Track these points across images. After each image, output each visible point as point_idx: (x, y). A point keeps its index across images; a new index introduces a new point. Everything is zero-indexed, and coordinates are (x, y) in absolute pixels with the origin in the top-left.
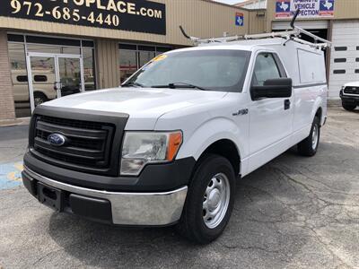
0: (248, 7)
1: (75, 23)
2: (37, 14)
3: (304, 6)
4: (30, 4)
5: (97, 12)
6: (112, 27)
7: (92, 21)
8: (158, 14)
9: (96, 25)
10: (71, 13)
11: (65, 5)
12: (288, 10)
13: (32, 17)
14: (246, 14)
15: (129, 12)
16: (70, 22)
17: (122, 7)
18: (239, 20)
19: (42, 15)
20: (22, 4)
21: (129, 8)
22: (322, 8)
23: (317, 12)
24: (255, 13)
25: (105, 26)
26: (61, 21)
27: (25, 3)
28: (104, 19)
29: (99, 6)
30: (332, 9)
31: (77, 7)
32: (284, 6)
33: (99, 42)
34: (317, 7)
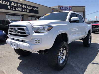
0: (54, 8)
1: (21, 11)
2: (13, 9)
3: (66, 8)
4: (12, 7)
5: (25, 9)
6: (28, 12)
7: (24, 11)
8: (37, 9)
9: (25, 12)
10: (20, 9)
11: (19, 7)
12: (63, 9)
13: (12, 10)
14: (54, 9)
15: (31, 9)
16: (20, 11)
17: (30, 8)
18: (53, 11)
19: (14, 9)
20: (10, 7)
21: (31, 8)
22: (69, 9)
23: (68, 10)
24: (56, 9)
25: (27, 12)
26: (18, 11)
27: (11, 7)
28: (26, 10)
29: (25, 8)
30: (71, 9)
31: (21, 8)
32: (62, 8)
33: (24, 15)
34: (68, 9)
